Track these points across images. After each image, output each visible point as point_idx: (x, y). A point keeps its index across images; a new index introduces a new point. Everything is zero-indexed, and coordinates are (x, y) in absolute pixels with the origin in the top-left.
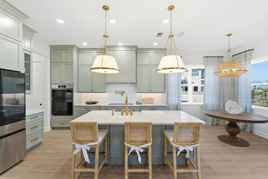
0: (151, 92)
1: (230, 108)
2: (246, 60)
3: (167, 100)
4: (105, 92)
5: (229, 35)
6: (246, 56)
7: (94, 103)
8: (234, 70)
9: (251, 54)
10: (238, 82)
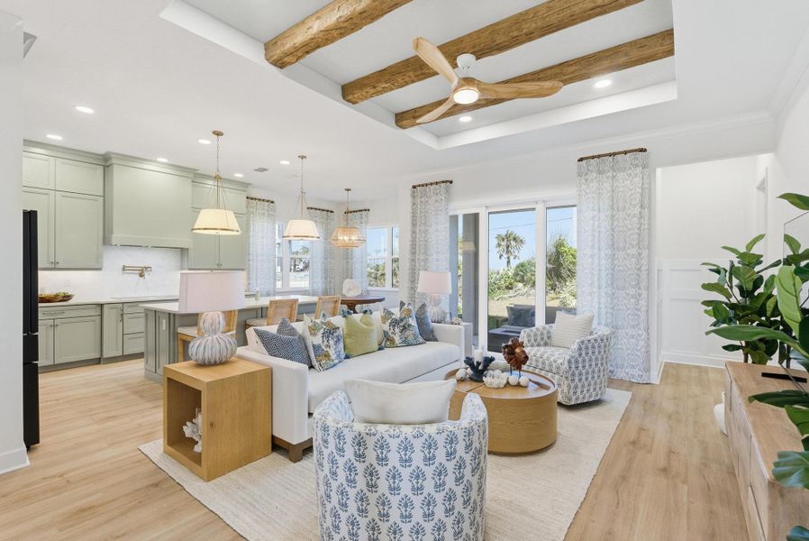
0: (222, 267)
1: (349, 290)
2: (361, 223)
3: (249, 284)
4: (100, 269)
5: (348, 190)
6: (361, 218)
7: (67, 298)
8: (353, 238)
9: (367, 216)
10: (351, 254)
